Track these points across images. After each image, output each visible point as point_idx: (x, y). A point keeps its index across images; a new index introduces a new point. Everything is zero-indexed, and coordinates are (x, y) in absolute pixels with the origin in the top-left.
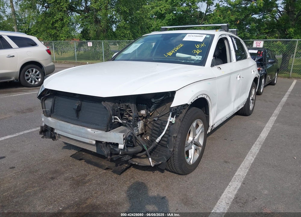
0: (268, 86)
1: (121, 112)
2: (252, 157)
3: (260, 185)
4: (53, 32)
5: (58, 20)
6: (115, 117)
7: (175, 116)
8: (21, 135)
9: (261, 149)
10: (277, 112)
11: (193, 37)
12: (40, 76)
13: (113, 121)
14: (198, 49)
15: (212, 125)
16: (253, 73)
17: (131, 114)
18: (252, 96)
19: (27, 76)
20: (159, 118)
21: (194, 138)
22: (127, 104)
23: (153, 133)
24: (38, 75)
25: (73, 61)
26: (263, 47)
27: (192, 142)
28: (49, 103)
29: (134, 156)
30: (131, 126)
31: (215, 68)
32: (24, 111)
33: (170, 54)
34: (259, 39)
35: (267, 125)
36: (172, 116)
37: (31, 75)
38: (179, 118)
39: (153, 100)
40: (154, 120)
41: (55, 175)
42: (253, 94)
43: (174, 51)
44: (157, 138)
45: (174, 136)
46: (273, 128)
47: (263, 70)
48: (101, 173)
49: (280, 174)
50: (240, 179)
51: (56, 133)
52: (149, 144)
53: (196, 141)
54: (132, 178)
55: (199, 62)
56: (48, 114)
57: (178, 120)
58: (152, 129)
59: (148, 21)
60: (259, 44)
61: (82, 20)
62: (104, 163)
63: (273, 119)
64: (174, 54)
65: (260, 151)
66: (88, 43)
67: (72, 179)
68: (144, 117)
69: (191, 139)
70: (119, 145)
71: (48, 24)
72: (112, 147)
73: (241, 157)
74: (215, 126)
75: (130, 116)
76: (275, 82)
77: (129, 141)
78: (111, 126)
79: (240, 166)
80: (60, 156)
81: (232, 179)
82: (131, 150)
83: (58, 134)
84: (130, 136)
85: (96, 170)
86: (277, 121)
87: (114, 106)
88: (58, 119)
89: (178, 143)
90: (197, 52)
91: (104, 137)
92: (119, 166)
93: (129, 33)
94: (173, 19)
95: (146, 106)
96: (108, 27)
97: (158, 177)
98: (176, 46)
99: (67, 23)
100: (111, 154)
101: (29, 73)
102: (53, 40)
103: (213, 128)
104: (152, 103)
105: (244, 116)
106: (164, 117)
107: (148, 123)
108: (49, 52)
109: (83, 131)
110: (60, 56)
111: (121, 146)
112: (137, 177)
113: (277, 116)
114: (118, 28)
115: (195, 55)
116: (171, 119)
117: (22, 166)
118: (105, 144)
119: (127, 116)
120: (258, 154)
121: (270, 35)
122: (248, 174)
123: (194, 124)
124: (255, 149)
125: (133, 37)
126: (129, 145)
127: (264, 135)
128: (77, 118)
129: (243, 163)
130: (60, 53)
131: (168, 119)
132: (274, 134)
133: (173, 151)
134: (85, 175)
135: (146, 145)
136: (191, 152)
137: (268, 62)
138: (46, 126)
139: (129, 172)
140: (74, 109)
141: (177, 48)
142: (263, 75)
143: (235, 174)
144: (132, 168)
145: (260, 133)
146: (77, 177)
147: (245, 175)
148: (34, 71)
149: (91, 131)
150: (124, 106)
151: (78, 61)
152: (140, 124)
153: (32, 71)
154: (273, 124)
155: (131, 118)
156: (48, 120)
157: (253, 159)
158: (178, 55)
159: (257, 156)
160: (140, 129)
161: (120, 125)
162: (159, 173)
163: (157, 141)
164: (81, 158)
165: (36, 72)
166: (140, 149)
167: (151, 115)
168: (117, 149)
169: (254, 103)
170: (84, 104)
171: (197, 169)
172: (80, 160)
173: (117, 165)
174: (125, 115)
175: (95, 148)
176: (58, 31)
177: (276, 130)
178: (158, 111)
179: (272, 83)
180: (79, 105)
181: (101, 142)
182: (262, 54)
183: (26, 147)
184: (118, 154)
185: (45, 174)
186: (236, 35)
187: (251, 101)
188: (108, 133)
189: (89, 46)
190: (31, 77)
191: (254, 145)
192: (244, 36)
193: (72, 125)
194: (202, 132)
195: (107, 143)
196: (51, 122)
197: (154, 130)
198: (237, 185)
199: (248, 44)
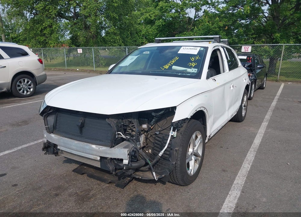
0: (258, 90)
1: (124, 127)
2: (248, 165)
3: (259, 193)
4: (42, 39)
5: (46, 27)
6: (119, 133)
7: (176, 130)
8: (19, 150)
9: (256, 156)
10: (268, 117)
11: (187, 50)
12: (32, 86)
13: (117, 137)
14: (193, 62)
15: (209, 135)
16: (244, 81)
17: (134, 129)
18: (244, 103)
19: (19, 86)
20: (161, 132)
21: (194, 149)
22: (130, 120)
23: (155, 146)
24: (30, 85)
25: (63, 68)
26: (251, 52)
27: (192, 154)
28: (51, 119)
29: (137, 170)
30: (135, 141)
31: (211, 79)
32: (20, 124)
33: (167, 67)
34: (247, 44)
35: (260, 131)
36: (174, 130)
37: (23, 85)
38: (180, 131)
39: (153, 114)
40: (156, 134)
41: (58, 191)
42: (245, 101)
43: (171, 64)
44: (159, 152)
45: (176, 150)
46: (266, 133)
47: (253, 75)
48: (104, 187)
49: (276, 180)
50: (239, 188)
51: (59, 149)
52: (151, 157)
53: (195, 152)
54: (135, 191)
55: (195, 74)
56: (51, 130)
57: (178, 134)
58: (153, 143)
59: (137, 27)
60: (247, 49)
61: (71, 26)
62: (106, 177)
63: (265, 124)
64: (170, 67)
65: (255, 158)
66: (78, 50)
67: (76, 195)
68: (145, 131)
69: (191, 150)
70: (124, 161)
71: (36, 31)
72: (116, 163)
73: (238, 165)
74: (212, 136)
75: (133, 131)
76: (264, 86)
77: (133, 157)
78: (115, 142)
79: (237, 174)
80: (62, 171)
81: (231, 188)
82: (135, 165)
83: (61, 150)
84: (133, 151)
85: (99, 185)
86: (268, 127)
87: (117, 123)
88: (61, 135)
89: (179, 156)
90: (193, 65)
91: (109, 154)
92: (122, 180)
93: (119, 39)
94: (162, 25)
95: (147, 120)
96: (98, 33)
97: (161, 189)
98: (172, 59)
99: (56, 30)
100: (116, 169)
101: (21, 83)
102: (42, 47)
103: (210, 137)
104: (153, 117)
105: (237, 123)
106: (165, 131)
107: (149, 136)
108: (40, 61)
109: (87, 147)
110: (49, 62)
111: (126, 162)
112: (139, 190)
113: (268, 122)
114: (107, 33)
115: (191, 67)
116: (173, 133)
117: (25, 183)
118: (110, 160)
119: (130, 131)
120: (254, 161)
121: (257, 40)
122: (246, 182)
123: (194, 136)
124: (251, 156)
125: (123, 42)
126: (133, 160)
127: (257, 141)
128: (80, 135)
129: (240, 171)
130: (49, 60)
131: (169, 133)
132: (266, 140)
133: (176, 163)
134: (89, 189)
135: (148, 158)
136: (192, 163)
137: (257, 67)
138: (48, 142)
139: (132, 185)
140: (77, 126)
141: (173, 61)
142: (253, 80)
143: (234, 183)
144: (134, 181)
145: (254, 140)
146: (81, 192)
147: (244, 183)
148: (26, 81)
149: (96, 147)
150: (127, 122)
151: (68, 68)
152: (142, 138)
153: (24, 81)
154: (265, 130)
155: (134, 133)
156: (51, 137)
157: (250, 167)
158: (174, 67)
159: (252, 163)
160: (141, 142)
161: (123, 140)
162: (161, 185)
163: (160, 155)
164: (83, 172)
165: (28, 82)
166: (143, 163)
167: (152, 129)
168: (121, 165)
169: (246, 110)
170: (88, 120)
171: (197, 179)
172: (83, 174)
173: (119, 179)
174: (128, 130)
175: (99, 163)
176: (47, 37)
177: (269, 136)
178: (159, 125)
179: (261, 88)
180: (82, 121)
181: (106, 158)
182: (251, 60)
183: (26, 163)
184: (122, 169)
185: (48, 191)
186: (227, 45)
187: (244, 108)
188: (113, 149)
189: (79, 52)
190: (23, 87)
191: (249, 152)
192: (233, 41)
193: (76, 142)
194: (200, 143)
195: (111, 158)
196: (54, 138)
197: (156, 143)
198: (237, 194)
199: (237, 49)
